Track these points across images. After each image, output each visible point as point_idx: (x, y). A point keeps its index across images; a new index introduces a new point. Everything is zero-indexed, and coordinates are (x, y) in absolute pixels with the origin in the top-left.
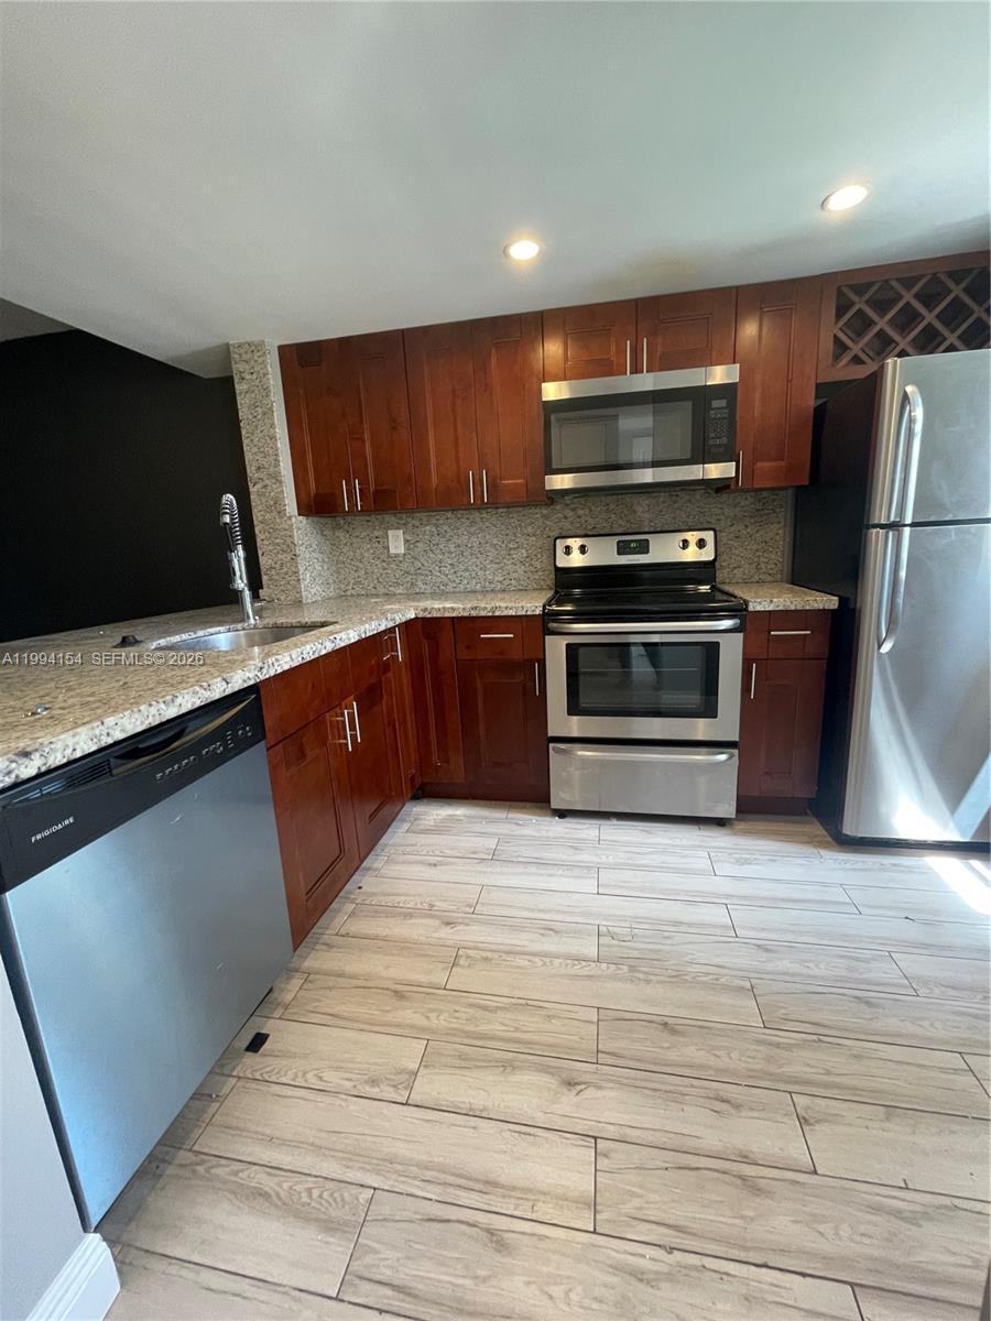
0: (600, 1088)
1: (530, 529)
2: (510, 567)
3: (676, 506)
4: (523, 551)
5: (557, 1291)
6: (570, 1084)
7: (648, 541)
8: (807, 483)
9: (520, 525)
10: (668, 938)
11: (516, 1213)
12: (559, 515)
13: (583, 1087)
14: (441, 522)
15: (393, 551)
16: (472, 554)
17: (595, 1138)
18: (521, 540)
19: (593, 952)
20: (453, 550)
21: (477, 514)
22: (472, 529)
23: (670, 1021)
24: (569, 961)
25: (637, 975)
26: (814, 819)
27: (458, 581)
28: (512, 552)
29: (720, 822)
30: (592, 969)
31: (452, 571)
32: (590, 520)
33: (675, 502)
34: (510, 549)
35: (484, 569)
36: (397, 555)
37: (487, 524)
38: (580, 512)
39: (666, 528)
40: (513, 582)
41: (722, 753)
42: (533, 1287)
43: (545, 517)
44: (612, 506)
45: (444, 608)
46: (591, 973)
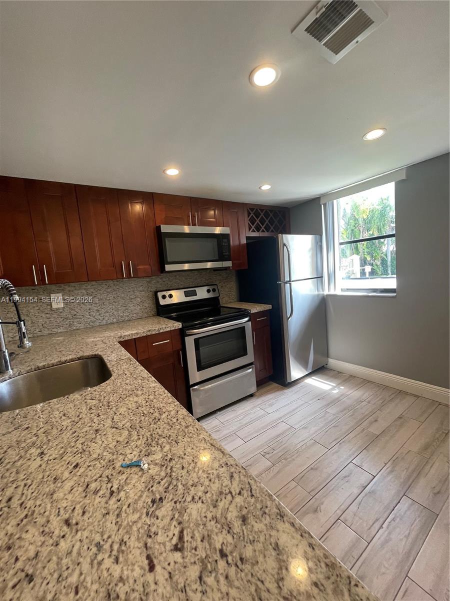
0: (322, 504)
1: (141, 288)
2: (132, 308)
3: (201, 276)
4: (139, 299)
5: (383, 570)
6: (316, 511)
7: (195, 290)
8: (247, 268)
9: (136, 287)
10: (282, 442)
11: (352, 564)
12: (155, 281)
13: (319, 508)
14: (89, 287)
15: (54, 306)
16: (109, 303)
17: (339, 519)
18: (137, 293)
19: (269, 464)
20: (97, 302)
21: (112, 282)
22: (109, 290)
23: (312, 466)
24: (267, 472)
25: (288, 460)
26: (272, 382)
27: (101, 319)
28: (132, 300)
29: (251, 396)
30: (276, 469)
31: (98, 314)
32: (169, 283)
33: (201, 275)
34: (131, 299)
35: (118, 310)
36: (58, 309)
37: (117, 287)
38: (164, 279)
39: (199, 285)
40: (134, 315)
41: (250, 368)
42: (379, 577)
43: (149, 282)
44: (177, 277)
45: (132, 334)
46: (277, 471)
